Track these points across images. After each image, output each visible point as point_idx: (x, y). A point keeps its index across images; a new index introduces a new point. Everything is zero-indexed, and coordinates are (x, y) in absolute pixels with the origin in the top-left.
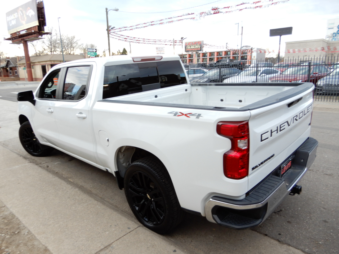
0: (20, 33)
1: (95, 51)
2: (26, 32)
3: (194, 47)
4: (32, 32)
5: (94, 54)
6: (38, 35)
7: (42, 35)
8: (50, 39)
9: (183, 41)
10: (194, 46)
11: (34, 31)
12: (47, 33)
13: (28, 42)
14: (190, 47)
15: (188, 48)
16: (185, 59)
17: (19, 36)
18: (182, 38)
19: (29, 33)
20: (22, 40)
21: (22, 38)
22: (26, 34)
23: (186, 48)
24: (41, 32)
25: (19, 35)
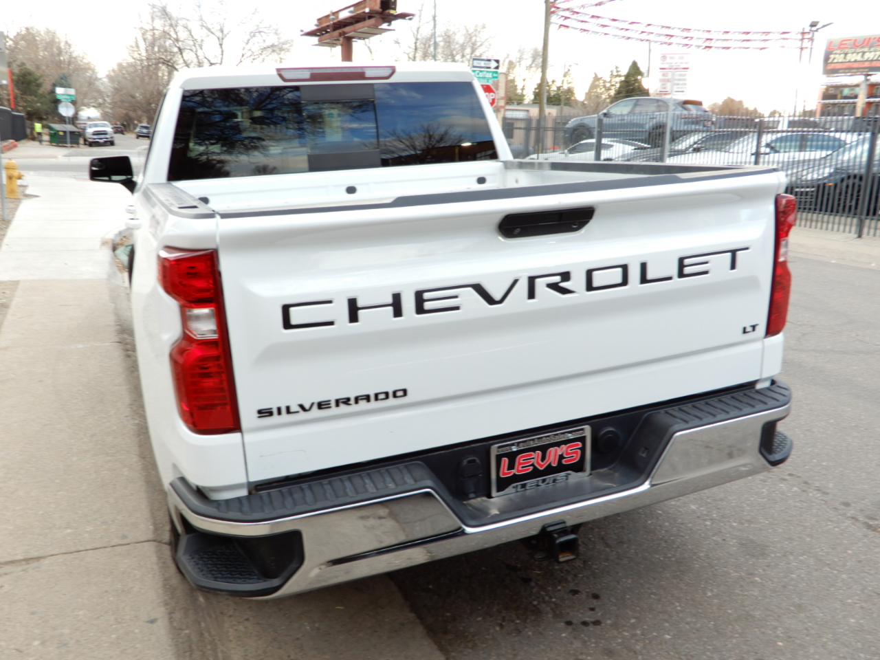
0: (337, 17)
1: (496, 64)
2: (351, 12)
3: (859, 58)
4: (364, 12)
5: (491, 76)
6: (381, 20)
7: (389, 22)
8: (416, 33)
9: (816, 33)
10: (860, 54)
11: (370, 10)
12: (403, 16)
13: (354, 40)
14: (842, 56)
15: (835, 61)
16: (851, 101)
17: (334, 24)
18: (813, 25)
19: (358, 14)
20: (340, 35)
21: (340, 31)
22: (351, 17)
23: (826, 59)
24: (387, 11)
25: (335, 21)
